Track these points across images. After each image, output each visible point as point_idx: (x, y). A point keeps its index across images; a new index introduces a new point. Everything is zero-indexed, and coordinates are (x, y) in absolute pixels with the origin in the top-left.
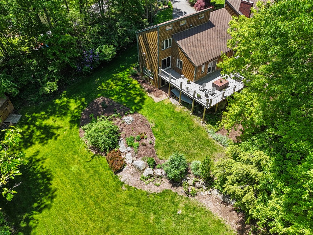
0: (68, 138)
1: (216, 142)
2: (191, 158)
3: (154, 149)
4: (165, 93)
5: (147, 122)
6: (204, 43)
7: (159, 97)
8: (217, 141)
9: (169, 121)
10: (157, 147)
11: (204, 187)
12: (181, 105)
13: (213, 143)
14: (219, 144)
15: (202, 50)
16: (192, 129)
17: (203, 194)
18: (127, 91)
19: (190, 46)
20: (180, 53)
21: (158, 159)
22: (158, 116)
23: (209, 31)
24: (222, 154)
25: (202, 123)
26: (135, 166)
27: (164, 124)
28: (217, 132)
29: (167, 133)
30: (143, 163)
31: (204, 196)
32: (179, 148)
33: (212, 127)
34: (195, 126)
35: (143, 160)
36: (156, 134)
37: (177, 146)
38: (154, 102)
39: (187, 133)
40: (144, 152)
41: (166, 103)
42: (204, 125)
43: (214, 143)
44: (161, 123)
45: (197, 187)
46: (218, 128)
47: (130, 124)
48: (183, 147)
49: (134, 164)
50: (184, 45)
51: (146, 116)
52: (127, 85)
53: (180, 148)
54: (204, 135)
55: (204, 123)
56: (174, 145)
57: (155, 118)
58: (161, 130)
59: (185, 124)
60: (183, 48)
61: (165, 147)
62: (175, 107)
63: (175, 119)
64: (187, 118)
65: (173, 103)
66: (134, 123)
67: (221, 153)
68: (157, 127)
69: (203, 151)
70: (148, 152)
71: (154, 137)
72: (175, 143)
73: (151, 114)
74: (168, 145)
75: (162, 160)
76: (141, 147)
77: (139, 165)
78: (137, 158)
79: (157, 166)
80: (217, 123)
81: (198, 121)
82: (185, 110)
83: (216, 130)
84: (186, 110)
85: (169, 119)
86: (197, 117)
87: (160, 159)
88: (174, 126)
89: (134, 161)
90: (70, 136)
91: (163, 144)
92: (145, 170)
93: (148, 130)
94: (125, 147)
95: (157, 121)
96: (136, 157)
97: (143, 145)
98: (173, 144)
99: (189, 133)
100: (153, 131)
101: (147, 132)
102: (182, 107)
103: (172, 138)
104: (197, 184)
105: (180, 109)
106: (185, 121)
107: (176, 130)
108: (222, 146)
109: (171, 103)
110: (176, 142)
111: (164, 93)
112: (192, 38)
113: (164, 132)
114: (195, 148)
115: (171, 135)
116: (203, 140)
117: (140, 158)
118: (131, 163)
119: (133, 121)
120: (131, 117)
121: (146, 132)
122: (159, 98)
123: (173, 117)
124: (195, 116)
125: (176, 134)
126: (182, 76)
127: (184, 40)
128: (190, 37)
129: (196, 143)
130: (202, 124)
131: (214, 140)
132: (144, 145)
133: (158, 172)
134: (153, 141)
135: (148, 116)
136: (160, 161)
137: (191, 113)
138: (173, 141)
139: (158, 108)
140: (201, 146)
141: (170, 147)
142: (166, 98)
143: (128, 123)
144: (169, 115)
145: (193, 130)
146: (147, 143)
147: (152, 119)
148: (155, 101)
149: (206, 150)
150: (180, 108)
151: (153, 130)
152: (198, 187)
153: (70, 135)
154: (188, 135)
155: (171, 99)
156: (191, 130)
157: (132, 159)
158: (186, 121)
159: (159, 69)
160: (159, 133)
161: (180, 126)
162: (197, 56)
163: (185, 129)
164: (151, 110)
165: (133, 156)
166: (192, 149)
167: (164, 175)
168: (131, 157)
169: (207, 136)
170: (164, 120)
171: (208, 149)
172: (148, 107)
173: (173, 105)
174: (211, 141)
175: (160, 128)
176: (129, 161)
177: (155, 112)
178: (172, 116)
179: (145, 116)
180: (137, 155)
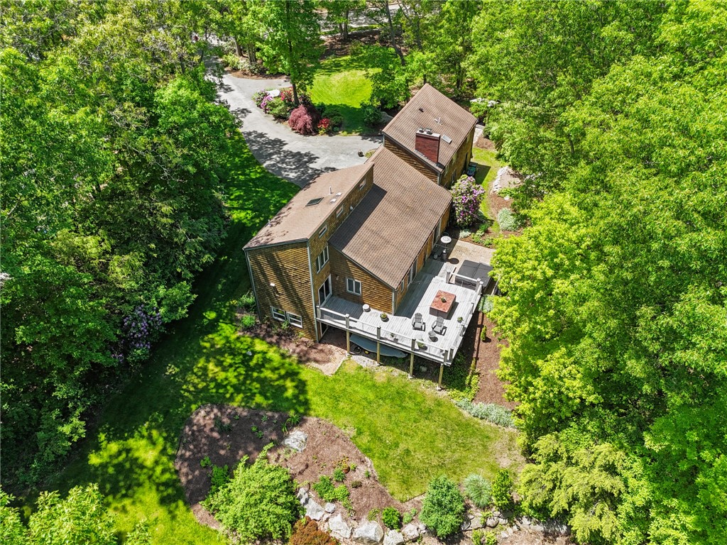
0: (174, 540)
1: (480, 421)
2: (455, 473)
3: (381, 486)
4: (336, 347)
5: (335, 428)
6: (385, 234)
7: (329, 361)
8: (482, 418)
9: (378, 411)
10: (383, 479)
11: (502, 521)
12: (381, 365)
13: (477, 426)
14: (489, 424)
15: (389, 250)
16: (427, 410)
17: (507, 536)
18: (255, 374)
19: (367, 251)
20: (353, 269)
21: (399, 502)
22: (351, 408)
23: (383, 204)
24: (502, 441)
25: (439, 390)
26: (362, 539)
27: (372, 423)
28: (473, 399)
29: (389, 439)
30: (376, 526)
31: (510, 539)
32: (425, 463)
33: (462, 394)
34: (430, 403)
35: (370, 519)
36: (367, 451)
37: (419, 459)
38: (325, 379)
39: (423, 423)
40: (365, 499)
41: (351, 370)
42: (445, 393)
43: (479, 424)
44: (365, 421)
45: (490, 527)
46: (473, 392)
47: (305, 450)
48: (432, 457)
49: (357, 536)
50: (357, 252)
51: (327, 417)
52: (246, 360)
53: (426, 461)
54: (454, 415)
55: (442, 389)
56: (413, 460)
57: (347, 414)
58: (373, 437)
59: (410, 406)
60: (359, 261)
61: (399, 471)
62: (372, 373)
63: (387, 401)
64: (407, 388)
65: (364, 365)
66: (311, 444)
67: (500, 439)
68: (360, 433)
69: (468, 449)
70: (374, 498)
71: (366, 458)
72: (412, 453)
73: (335, 409)
74: (403, 464)
75: (406, 501)
76: (353, 491)
77: (371, 534)
78: (357, 520)
79: (405, 520)
80: (467, 382)
81: (430, 390)
82: (396, 374)
83: (471, 397)
84: (397, 372)
85: (375, 405)
86: (423, 380)
87: (402, 502)
88: (393, 419)
89: (356, 530)
90: (175, 532)
91: (392, 466)
92: (385, 539)
93: (348, 448)
94: (320, 507)
95: (356, 420)
96: (355, 520)
97: (356, 487)
98: (411, 458)
99: (427, 422)
100: (359, 446)
101: (349, 452)
102: (385, 368)
103: (402, 446)
104: (489, 522)
105: (384, 375)
106: (407, 399)
107: (400, 425)
108: (496, 425)
109: (361, 367)
110: (415, 452)
111: (334, 347)
112: (362, 233)
113: (380, 439)
114: (453, 448)
115: (398, 440)
116: (457, 426)
117: (364, 519)
118: (348, 536)
119: (306, 439)
120: (299, 433)
121: (346, 455)
122: (329, 364)
123: (382, 398)
124: (420, 381)
125: (406, 434)
126: (366, 307)
127: (351, 242)
128: (358, 233)
129: (449, 438)
130: (440, 393)
131: (475, 418)
132: (357, 485)
133: (411, 530)
134: (369, 470)
135: (330, 415)
136: (403, 506)
137: (410, 377)
138: (407, 452)
139: (341, 389)
140: (460, 441)
141: (409, 468)
142: (344, 358)
143: (300, 450)
144: (371, 396)
145: (430, 412)
146: (359, 479)
147: (343, 420)
148: (326, 374)
149: (473, 444)
150: (384, 372)
151: (356, 443)
152: (492, 526)
153: (173, 530)
154: (428, 427)
155: (355, 358)
156: (427, 414)
157: (349, 527)
158: (410, 398)
159: (318, 309)
160: (372, 446)
161: (403, 414)
162: (388, 267)
163: (414, 415)
164: (330, 398)
165: (346, 520)
166: (449, 453)
167: (425, 531)
168: (345, 524)
169: (460, 414)
170: (367, 411)
171: (476, 441)
172: (319, 394)
173: (366, 371)
174: (472, 424)
175: (368, 433)
176: (342, 533)
177: (341, 400)
178: (377, 396)
179: (324, 418)
180: (355, 515)
